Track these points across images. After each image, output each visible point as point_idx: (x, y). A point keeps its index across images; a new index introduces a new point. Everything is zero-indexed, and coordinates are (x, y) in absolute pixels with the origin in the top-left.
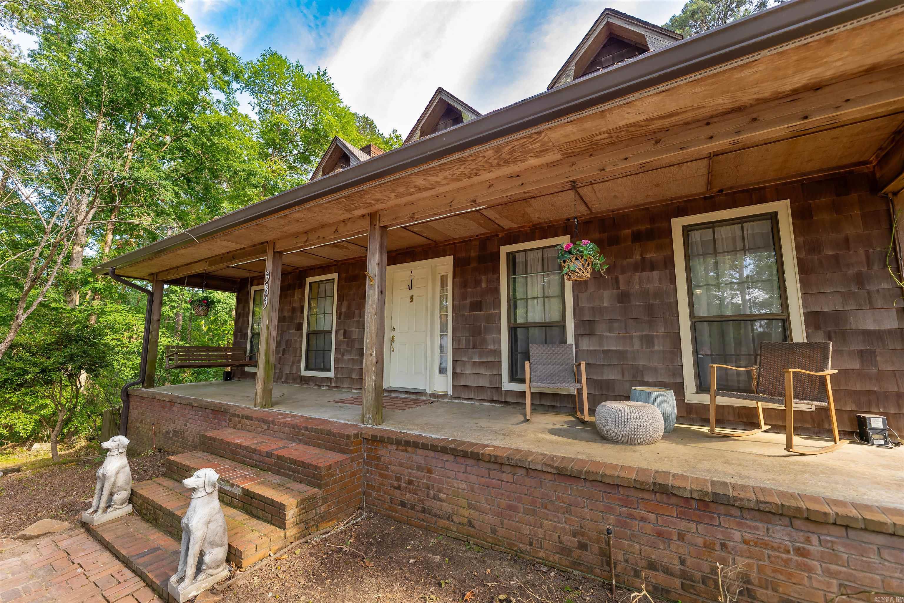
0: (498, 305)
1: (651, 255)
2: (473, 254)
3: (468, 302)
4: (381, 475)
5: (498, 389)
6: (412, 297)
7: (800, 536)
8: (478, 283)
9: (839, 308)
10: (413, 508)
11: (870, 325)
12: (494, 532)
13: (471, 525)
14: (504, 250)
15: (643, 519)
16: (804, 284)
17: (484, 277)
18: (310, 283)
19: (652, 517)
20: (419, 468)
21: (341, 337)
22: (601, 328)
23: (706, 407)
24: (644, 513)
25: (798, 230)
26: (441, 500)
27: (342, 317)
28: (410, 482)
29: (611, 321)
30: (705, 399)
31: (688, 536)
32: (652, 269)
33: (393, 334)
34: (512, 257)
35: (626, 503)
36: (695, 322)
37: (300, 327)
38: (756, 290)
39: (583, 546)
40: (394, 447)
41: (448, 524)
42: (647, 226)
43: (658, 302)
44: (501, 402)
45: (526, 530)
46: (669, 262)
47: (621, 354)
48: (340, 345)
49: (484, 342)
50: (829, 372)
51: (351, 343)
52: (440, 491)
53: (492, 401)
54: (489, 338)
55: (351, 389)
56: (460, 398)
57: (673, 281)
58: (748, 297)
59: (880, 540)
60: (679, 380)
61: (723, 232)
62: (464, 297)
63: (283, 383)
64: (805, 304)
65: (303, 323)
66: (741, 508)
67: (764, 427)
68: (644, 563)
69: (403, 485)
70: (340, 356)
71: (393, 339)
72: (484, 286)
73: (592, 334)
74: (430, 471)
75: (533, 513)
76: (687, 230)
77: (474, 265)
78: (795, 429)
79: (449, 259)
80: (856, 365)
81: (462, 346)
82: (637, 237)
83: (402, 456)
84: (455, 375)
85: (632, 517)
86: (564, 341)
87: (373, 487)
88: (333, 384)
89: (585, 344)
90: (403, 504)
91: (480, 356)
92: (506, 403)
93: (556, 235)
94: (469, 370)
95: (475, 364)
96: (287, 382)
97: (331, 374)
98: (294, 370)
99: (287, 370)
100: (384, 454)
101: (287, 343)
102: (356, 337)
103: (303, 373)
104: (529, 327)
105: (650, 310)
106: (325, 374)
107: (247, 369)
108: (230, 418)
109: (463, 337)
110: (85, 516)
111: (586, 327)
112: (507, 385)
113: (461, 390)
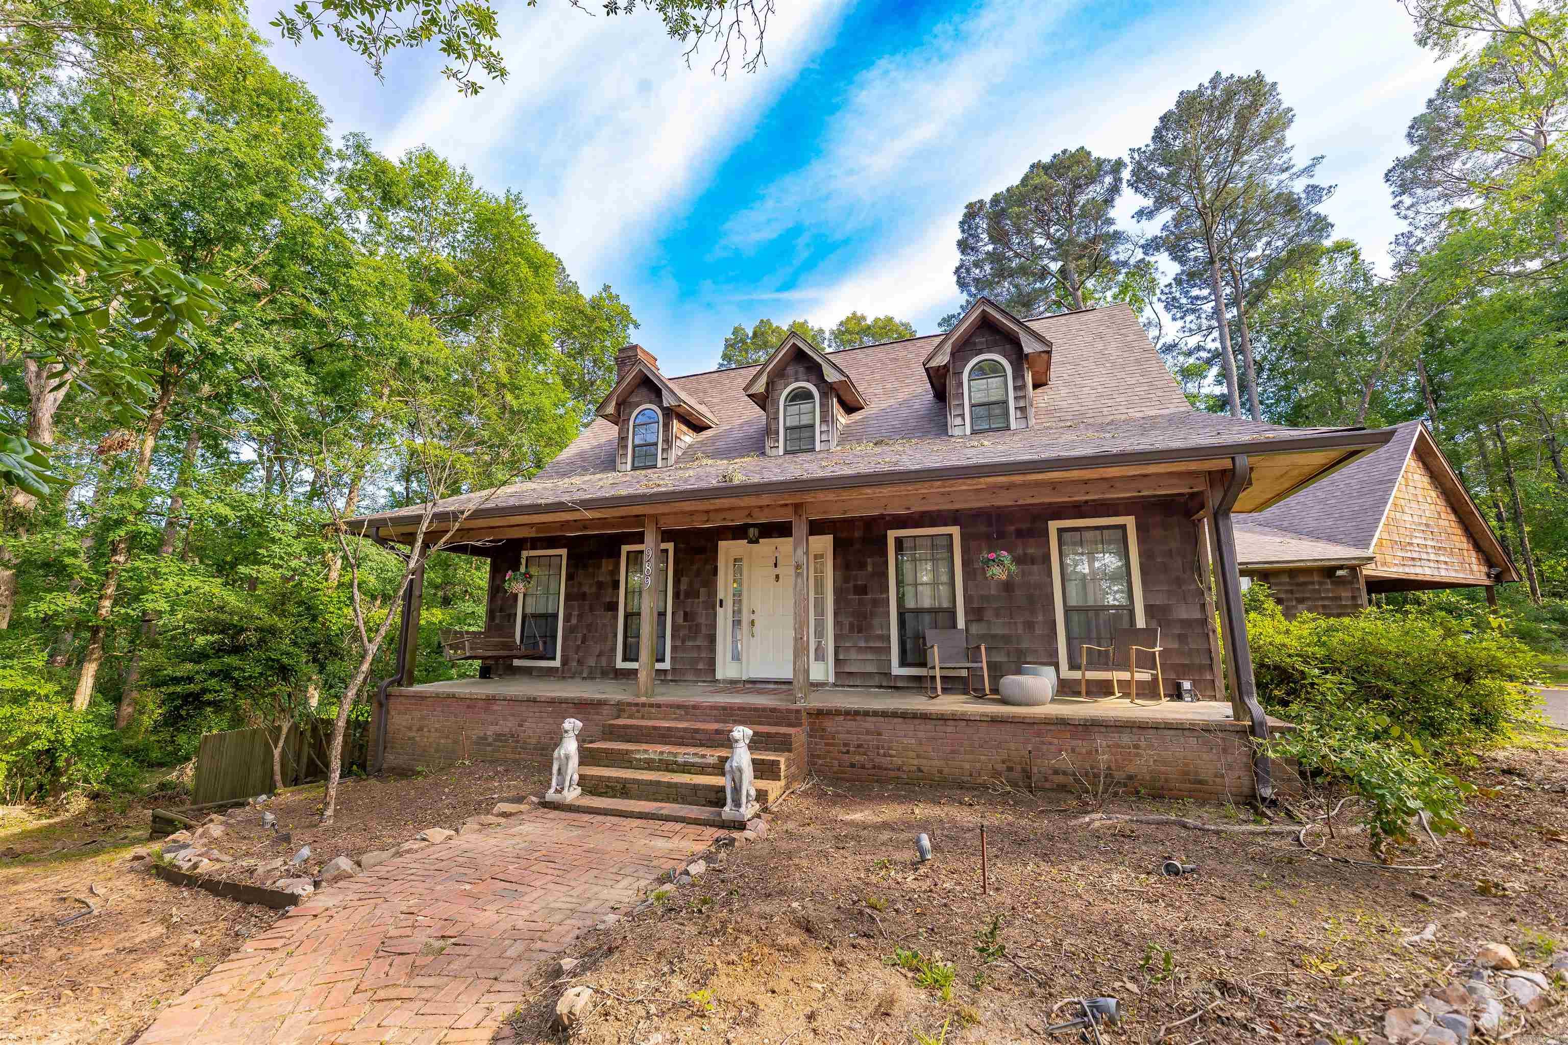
0: (886, 589)
1: (1031, 551)
2: (857, 534)
3: (851, 585)
4: (826, 744)
5: (888, 675)
6: (777, 577)
7: (1135, 738)
8: (862, 566)
9: (1166, 602)
10: (863, 767)
11: (1184, 616)
12: (940, 772)
13: (920, 770)
14: (892, 535)
15: (1050, 744)
16: (1144, 583)
17: (869, 560)
18: (628, 553)
19: (1056, 741)
20: (868, 732)
21: (680, 621)
22: (989, 615)
23: (1077, 682)
24: (1050, 740)
25: (1141, 541)
26: (891, 756)
27: (682, 597)
28: (859, 746)
29: (997, 609)
30: (1077, 675)
31: (1077, 749)
32: (1033, 563)
33: (753, 617)
34: (899, 542)
35: (1039, 735)
36: (1067, 610)
37: (613, 607)
38: (1107, 555)
39: (1010, 769)
40: (842, 718)
41: (900, 774)
42: (1028, 525)
43: (1037, 592)
44: (891, 687)
45: (967, 766)
46: (1047, 558)
47: (1006, 639)
48: (678, 630)
49: (870, 627)
50: (1158, 649)
51: (695, 630)
52: (890, 748)
53: (880, 687)
54: (876, 622)
55: (697, 682)
56: (843, 686)
57: (1050, 574)
58: (1097, 564)
59: (1172, 732)
60: (1055, 660)
61: (1088, 535)
62: (846, 580)
63: (584, 678)
64: (1145, 598)
65: (617, 603)
66: (1106, 726)
67: (1118, 695)
68: (1050, 772)
69: (852, 749)
70: (679, 643)
71: (753, 623)
72: (870, 569)
73: (980, 620)
74: (880, 734)
75: (972, 753)
76: (1061, 531)
77: (857, 546)
78: (1137, 695)
79: (830, 538)
80: (1175, 645)
81: (846, 631)
82: (1020, 534)
83: (851, 725)
84: (837, 661)
85: (1043, 743)
86: (954, 626)
87: (819, 757)
88: (669, 678)
89: (975, 629)
90: (853, 765)
91: (867, 641)
92: (897, 688)
93: (946, 525)
94: (853, 655)
95: (860, 649)
96: (591, 677)
97: (666, 665)
98: (604, 662)
99: (592, 662)
100: (830, 725)
101: (589, 627)
102: (702, 620)
103: (620, 664)
104: (918, 612)
105: (1031, 599)
106: (659, 666)
107: (517, 662)
108: (620, 708)
109: (846, 622)
110: (551, 795)
111: (975, 614)
112: (897, 670)
113: (844, 677)
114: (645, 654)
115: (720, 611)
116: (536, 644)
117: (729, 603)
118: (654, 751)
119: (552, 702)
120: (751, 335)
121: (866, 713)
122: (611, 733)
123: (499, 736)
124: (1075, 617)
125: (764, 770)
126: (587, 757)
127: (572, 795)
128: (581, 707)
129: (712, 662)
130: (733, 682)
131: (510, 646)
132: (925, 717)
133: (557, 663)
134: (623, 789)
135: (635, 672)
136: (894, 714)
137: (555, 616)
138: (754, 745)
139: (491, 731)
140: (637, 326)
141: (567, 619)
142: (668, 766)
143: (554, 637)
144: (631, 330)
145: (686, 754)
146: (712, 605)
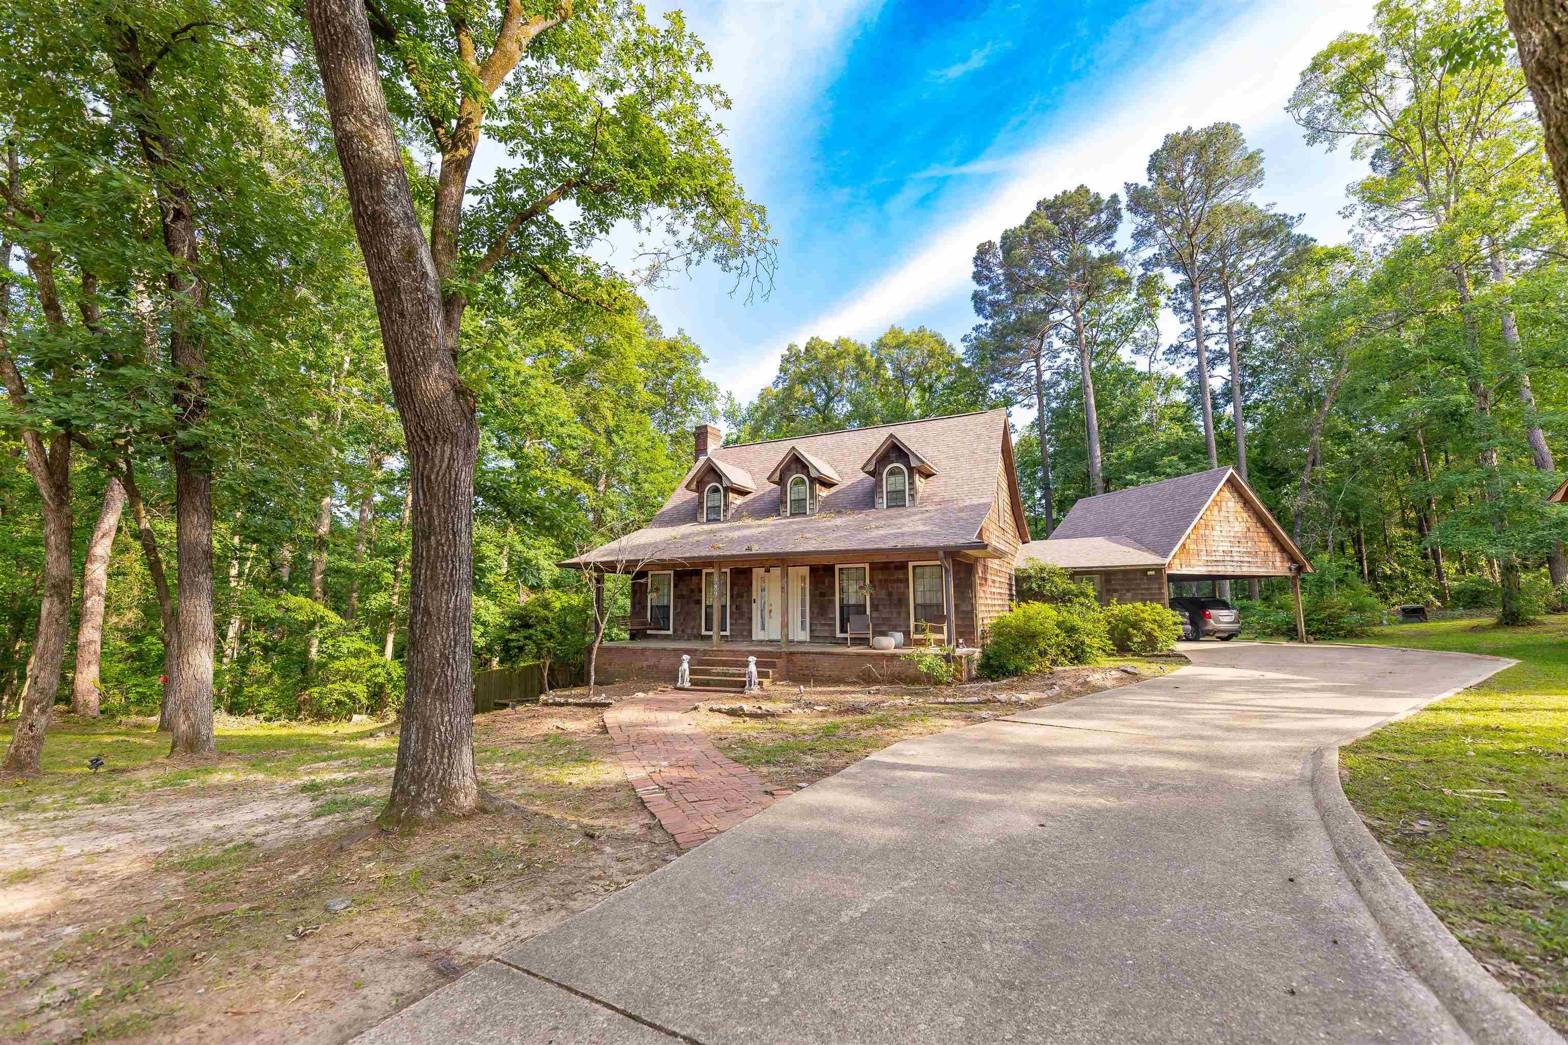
0: (834, 594)
1: (900, 577)
3: (818, 593)
4: (794, 664)
5: (834, 635)
8: (823, 583)
9: (957, 602)
10: (808, 676)
11: (964, 608)
14: (837, 567)
17: (827, 580)
18: (706, 573)
20: (810, 661)
21: (734, 610)
22: (881, 608)
23: (917, 639)
26: (819, 671)
27: (735, 597)
28: (807, 667)
29: (884, 604)
30: (917, 636)
32: (901, 583)
33: (771, 608)
34: (841, 569)
35: (884, 660)
36: (915, 604)
37: (699, 602)
40: (804, 654)
41: (822, 678)
42: (900, 564)
43: (901, 596)
44: (835, 643)
46: (907, 581)
47: (888, 619)
48: (733, 614)
49: (827, 613)
51: (742, 614)
52: (819, 667)
53: (829, 642)
54: (829, 610)
55: (743, 641)
56: (813, 641)
57: (908, 587)
60: (908, 630)
61: (926, 569)
62: (816, 590)
63: (686, 639)
65: (701, 601)
69: (804, 668)
70: (733, 621)
71: (770, 612)
72: (827, 584)
73: (877, 610)
74: (815, 662)
76: (914, 567)
77: (821, 573)
79: (807, 568)
80: (960, 623)
81: (815, 616)
82: (896, 568)
83: (803, 658)
84: (809, 631)
86: (865, 613)
87: (787, 670)
88: (729, 638)
89: (874, 613)
90: (804, 675)
91: (825, 620)
92: (838, 643)
93: (863, 562)
94: (819, 627)
95: (822, 625)
96: (689, 639)
97: (728, 633)
98: (695, 631)
99: (689, 631)
100: (795, 658)
101: (687, 613)
102: (745, 610)
103: (704, 632)
104: (849, 606)
105: (900, 600)
106: (722, 633)
107: (649, 632)
108: (705, 652)
109: (816, 611)
110: (679, 685)
111: (875, 607)
112: (839, 635)
113: (814, 638)
114: (715, 628)
115: (754, 605)
116: (658, 623)
117: (758, 601)
118: (720, 669)
119: (674, 650)
120: (803, 350)
121: (809, 653)
122: (700, 663)
123: (649, 667)
124: (919, 609)
125: (761, 675)
126: (692, 672)
127: (687, 685)
128: (687, 652)
129: (750, 631)
130: (761, 641)
131: (645, 623)
132: (832, 654)
133: (670, 632)
134: (708, 683)
135: (711, 637)
136: (821, 653)
137: (668, 607)
138: (758, 664)
139: (645, 664)
140: (706, 360)
141: (675, 609)
142: (725, 675)
143: (668, 618)
144: (701, 365)
145: (733, 670)
146: (750, 602)
